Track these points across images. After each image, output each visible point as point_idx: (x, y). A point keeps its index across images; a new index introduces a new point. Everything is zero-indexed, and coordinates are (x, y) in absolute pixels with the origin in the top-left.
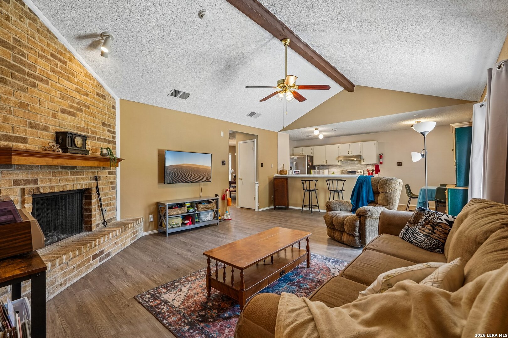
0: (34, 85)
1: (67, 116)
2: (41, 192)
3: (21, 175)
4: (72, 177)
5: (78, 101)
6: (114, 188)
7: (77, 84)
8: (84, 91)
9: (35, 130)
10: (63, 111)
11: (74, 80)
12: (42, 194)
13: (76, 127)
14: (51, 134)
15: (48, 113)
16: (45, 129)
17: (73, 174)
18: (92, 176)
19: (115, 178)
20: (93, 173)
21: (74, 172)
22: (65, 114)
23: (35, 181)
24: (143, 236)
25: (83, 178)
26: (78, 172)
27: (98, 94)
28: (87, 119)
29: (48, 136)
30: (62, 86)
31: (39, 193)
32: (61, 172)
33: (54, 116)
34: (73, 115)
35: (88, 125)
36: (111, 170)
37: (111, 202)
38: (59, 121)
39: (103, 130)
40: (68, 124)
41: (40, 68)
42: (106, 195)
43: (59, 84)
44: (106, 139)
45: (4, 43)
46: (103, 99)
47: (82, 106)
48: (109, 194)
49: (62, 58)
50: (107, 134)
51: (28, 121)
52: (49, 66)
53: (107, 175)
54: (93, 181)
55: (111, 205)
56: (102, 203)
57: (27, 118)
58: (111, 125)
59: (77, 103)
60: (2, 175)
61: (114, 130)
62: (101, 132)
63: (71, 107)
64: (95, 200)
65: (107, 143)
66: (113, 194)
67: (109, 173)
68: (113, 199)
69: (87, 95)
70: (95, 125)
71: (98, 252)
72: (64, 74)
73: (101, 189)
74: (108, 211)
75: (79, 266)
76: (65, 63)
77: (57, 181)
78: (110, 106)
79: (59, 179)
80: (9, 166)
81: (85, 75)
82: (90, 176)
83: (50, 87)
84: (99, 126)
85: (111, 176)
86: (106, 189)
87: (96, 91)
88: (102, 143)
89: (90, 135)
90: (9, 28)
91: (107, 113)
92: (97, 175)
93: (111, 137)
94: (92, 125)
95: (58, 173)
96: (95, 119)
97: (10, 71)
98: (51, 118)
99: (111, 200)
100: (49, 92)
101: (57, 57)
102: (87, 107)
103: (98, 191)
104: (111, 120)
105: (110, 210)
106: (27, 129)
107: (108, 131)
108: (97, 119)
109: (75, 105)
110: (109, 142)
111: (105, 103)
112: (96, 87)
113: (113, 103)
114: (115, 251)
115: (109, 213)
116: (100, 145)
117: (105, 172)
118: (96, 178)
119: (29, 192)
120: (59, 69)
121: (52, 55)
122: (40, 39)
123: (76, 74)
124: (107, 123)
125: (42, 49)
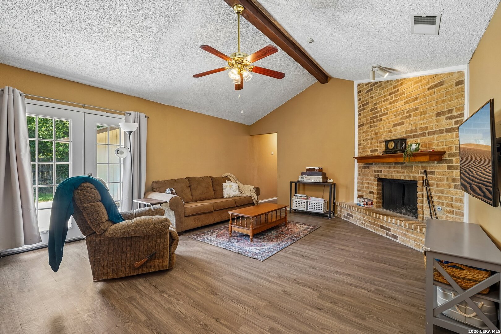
0: (381, 120)
1: (398, 127)
2: (380, 177)
3: (376, 168)
4: (402, 170)
5: (408, 110)
6: (459, 187)
7: (407, 97)
8: (413, 99)
9: (380, 144)
11: (404, 97)
13: (405, 132)
15: (386, 132)
17: (403, 168)
18: (422, 170)
20: (423, 167)
23: (381, 171)
25: (412, 171)
26: (407, 166)
27: (429, 89)
28: (415, 120)
33: (390, 131)
34: (402, 124)
35: (416, 125)
36: (454, 164)
37: (454, 203)
38: (392, 134)
39: (437, 121)
40: (398, 133)
41: (384, 108)
42: (442, 192)
43: (394, 108)
44: (444, 129)
45: (371, 110)
46: (437, 88)
47: (412, 112)
48: (449, 192)
49: (396, 89)
50: (444, 123)
51: (378, 140)
52: (388, 102)
53: (446, 170)
54: (422, 175)
55: (452, 207)
56: (435, 200)
57: (378, 139)
58: (454, 108)
59: (407, 112)
60: (370, 167)
61: (461, 112)
62: (434, 125)
63: (401, 119)
64: (421, 193)
65: (445, 134)
66: (457, 194)
67: (449, 168)
68: (457, 200)
69: (416, 99)
70: (425, 121)
71: (385, 226)
72: (397, 99)
73: (433, 184)
74: (446, 212)
75: (372, 223)
76: (398, 90)
77: (392, 172)
78: (451, 87)
79: (393, 171)
80: (372, 164)
81: (415, 83)
82: (420, 170)
83: (388, 115)
84: (430, 120)
85: (454, 171)
86: (443, 185)
87: (427, 87)
88: (436, 136)
89: (418, 133)
90: (372, 101)
91: (446, 98)
92: (428, 170)
93: (453, 123)
94: (422, 123)
95: (392, 167)
96: (426, 116)
97: (373, 120)
98: (388, 134)
99: (452, 201)
100: (387, 118)
101: (392, 92)
102: (417, 109)
103: (426, 184)
104: (454, 102)
105: (450, 212)
106: (378, 144)
107: (447, 118)
108: (428, 114)
109: (405, 115)
110: (449, 131)
111: (442, 88)
112: (428, 82)
113: (459, 78)
114: (403, 241)
115: (449, 215)
116: (434, 139)
117: (443, 167)
118: (426, 173)
119: (376, 176)
120: (394, 99)
121: (390, 94)
122: (384, 92)
123: (406, 91)
124: (445, 110)
125: (385, 96)
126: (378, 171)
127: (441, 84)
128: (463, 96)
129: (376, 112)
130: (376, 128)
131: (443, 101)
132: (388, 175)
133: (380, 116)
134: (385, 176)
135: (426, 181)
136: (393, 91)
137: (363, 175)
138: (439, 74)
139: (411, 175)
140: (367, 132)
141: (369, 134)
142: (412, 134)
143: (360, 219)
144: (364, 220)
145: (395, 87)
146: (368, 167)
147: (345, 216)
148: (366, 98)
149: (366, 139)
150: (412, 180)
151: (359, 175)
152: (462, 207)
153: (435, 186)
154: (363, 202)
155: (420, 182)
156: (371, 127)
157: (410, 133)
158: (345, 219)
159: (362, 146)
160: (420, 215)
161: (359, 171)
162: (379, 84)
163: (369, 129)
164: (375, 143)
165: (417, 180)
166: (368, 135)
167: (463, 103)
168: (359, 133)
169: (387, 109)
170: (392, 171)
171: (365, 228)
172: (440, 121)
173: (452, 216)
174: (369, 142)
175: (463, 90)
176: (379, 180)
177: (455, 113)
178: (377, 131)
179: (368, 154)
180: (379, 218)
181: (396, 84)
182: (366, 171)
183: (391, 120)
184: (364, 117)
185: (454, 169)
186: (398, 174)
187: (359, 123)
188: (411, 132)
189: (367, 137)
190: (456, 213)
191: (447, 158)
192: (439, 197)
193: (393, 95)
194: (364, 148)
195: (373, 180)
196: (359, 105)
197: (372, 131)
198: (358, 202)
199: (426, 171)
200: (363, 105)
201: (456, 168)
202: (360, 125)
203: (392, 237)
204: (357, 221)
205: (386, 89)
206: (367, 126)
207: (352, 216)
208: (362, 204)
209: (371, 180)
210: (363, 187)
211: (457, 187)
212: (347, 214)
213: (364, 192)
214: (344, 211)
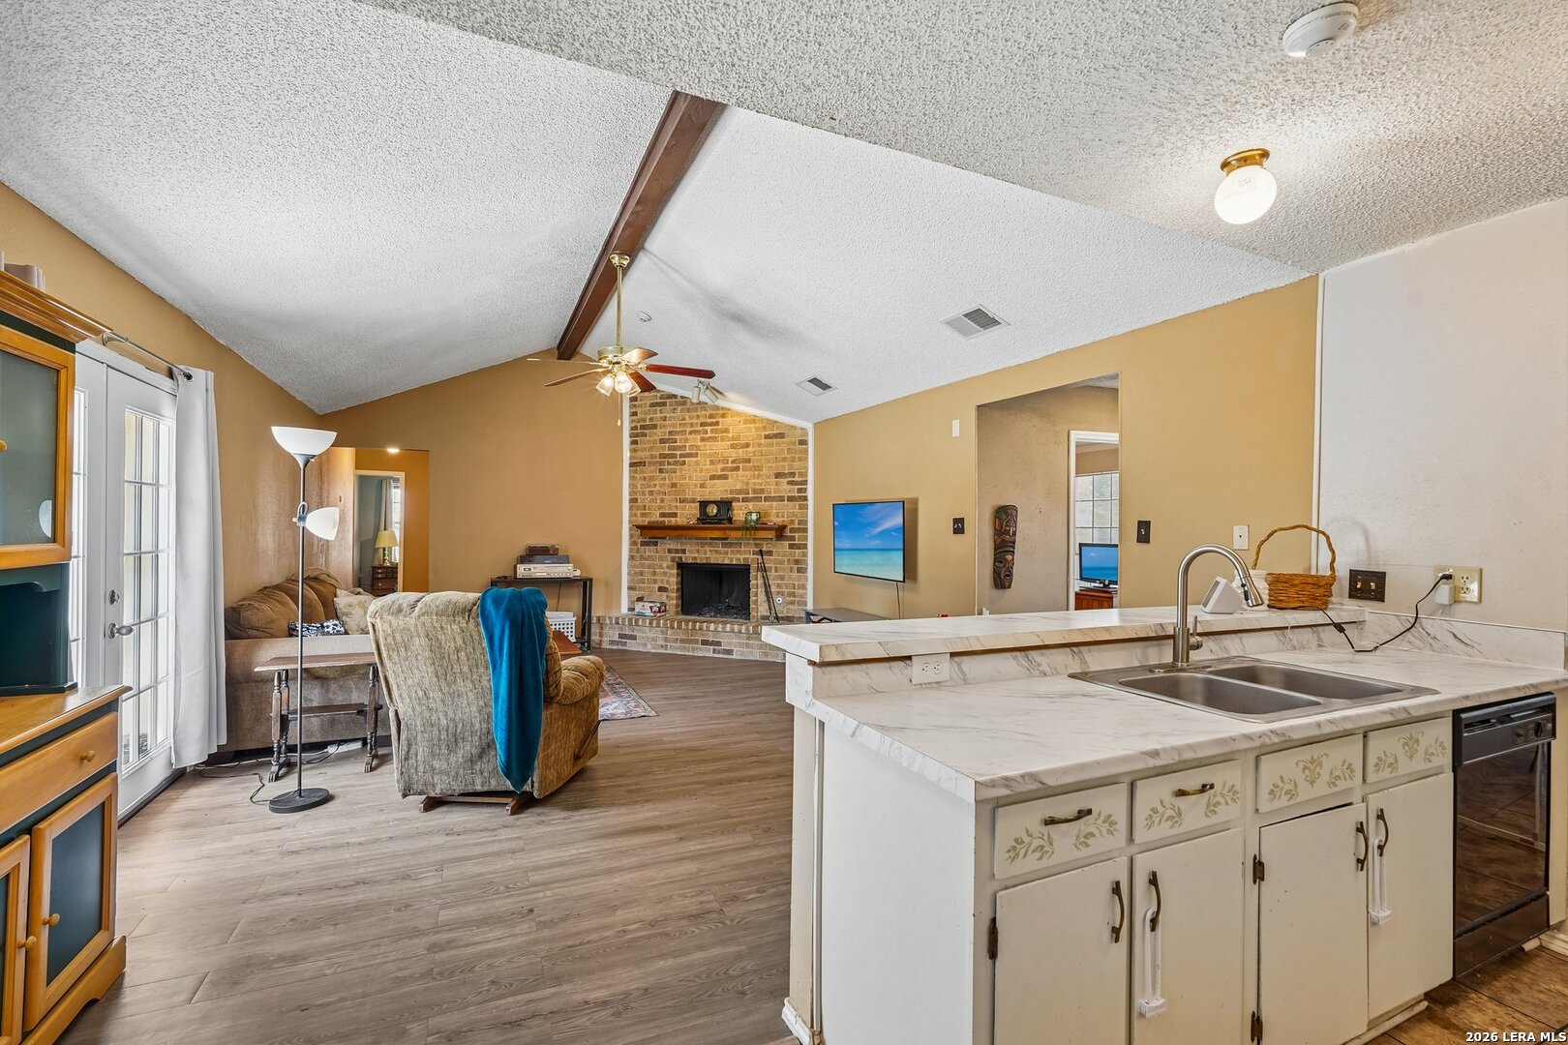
0: (684, 463)
1: (717, 481)
3: (672, 545)
4: (725, 549)
5: (734, 459)
6: (802, 570)
7: (733, 439)
8: (742, 444)
9: (683, 505)
10: (713, 478)
11: (728, 437)
14: (696, 505)
15: (696, 485)
17: (725, 545)
18: (754, 550)
19: (805, 555)
20: (757, 545)
22: (715, 480)
23: (684, 552)
25: (740, 551)
26: (733, 544)
27: (766, 437)
28: (746, 476)
29: (693, 508)
30: (713, 451)
31: (683, 562)
33: (702, 486)
34: (725, 477)
35: (747, 484)
36: (796, 542)
37: (796, 591)
38: (707, 490)
39: (777, 484)
40: (718, 491)
41: (690, 444)
42: (782, 578)
43: (709, 450)
44: (784, 497)
45: (662, 441)
46: (777, 440)
47: (740, 463)
48: (790, 578)
49: (714, 420)
50: (785, 488)
52: (699, 437)
53: (787, 550)
54: (755, 556)
55: (794, 596)
56: (774, 589)
58: (797, 471)
59: (733, 462)
60: (659, 545)
61: (804, 479)
62: (772, 488)
63: (723, 470)
64: (756, 582)
65: (786, 502)
66: (799, 579)
67: (791, 546)
68: (799, 587)
69: (748, 445)
70: (760, 481)
71: (711, 639)
72: (715, 437)
73: (771, 568)
74: (787, 603)
75: (682, 641)
76: (717, 423)
77: (706, 553)
78: (794, 444)
79: (708, 551)
80: (664, 538)
81: (746, 422)
82: (751, 550)
83: (699, 458)
84: (768, 480)
85: (796, 551)
86: (784, 570)
87: (763, 434)
88: (775, 504)
89: (750, 495)
90: (665, 426)
91: (788, 456)
92: (765, 549)
93: (796, 491)
94: (755, 482)
95: (706, 544)
96: (761, 473)
97: (666, 460)
98: (698, 489)
99: (794, 589)
100: (697, 464)
101: (707, 423)
102: (748, 461)
103: (764, 570)
104: (796, 464)
105: (792, 603)
106: (678, 504)
107: (789, 483)
108: (765, 472)
109: (729, 465)
110: (791, 499)
111: (783, 443)
112: (764, 427)
113: (802, 436)
114: (742, 654)
115: (791, 607)
116: (772, 507)
117: (783, 545)
118: (761, 552)
119: (673, 560)
120: (709, 435)
121: (702, 425)
122: (690, 417)
123: (731, 428)
124: (786, 471)
125: (692, 425)
126: (677, 551)
127: (781, 436)
128: (806, 459)
129: (674, 446)
130: (673, 475)
131: (784, 459)
132: (700, 558)
133: (681, 456)
134: (695, 558)
135: (762, 565)
136: (709, 421)
137: (642, 558)
138: (779, 423)
139: (742, 557)
140: (653, 480)
141: (658, 483)
142: (741, 497)
143: (654, 639)
144: (666, 640)
145: (711, 416)
146: (656, 544)
147: (612, 642)
149: (650, 491)
150: (743, 565)
151: (632, 558)
152: (806, 594)
153: (773, 570)
154: (651, 608)
155: (754, 566)
156: (661, 471)
157: (737, 494)
158: (615, 647)
159: (639, 504)
160: (753, 614)
161: (631, 551)
162: (679, 399)
163: (658, 474)
164: (669, 501)
165: (750, 564)
166: (655, 485)
167: (807, 468)
168: (632, 478)
169: (698, 448)
170: (706, 551)
171: (669, 652)
172: (780, 485)
173: (794, 608)
174: (656, 499)
175: (806, 451)
176: (682, 566)
177: (797, 479)
178: (674, 481)
179: (656, 520)
180: (701, 629)
181: (715, 413)
182: (649, 551)
183: (705, 468)
184: (644, 450)
185: (796, 549)
186: (717, 556)
187: (631, 458)
188: (739, 492)
189: (653, 489)
190: (799, 603)
191: (788, 535)
192: (778, 585)
193: (709, 428)
194: (644, 507)
195: (668, 567)
196: (634, 425)
197: (664, 479)
198: (637, 610)
199: (761, 551)
200: (643, 427)
201: (799, 547)
202: (635, 463)
203: (724, 654)
204: (646, 645)
205: (695, 414)
206: (652, 468)
207: (634, 638)
208: (648, 612)
209: (661, 567)
210: (643, 582)
211: (799, 570)
212: (621, 636)
213: (643, 589)
214: (611, 632)
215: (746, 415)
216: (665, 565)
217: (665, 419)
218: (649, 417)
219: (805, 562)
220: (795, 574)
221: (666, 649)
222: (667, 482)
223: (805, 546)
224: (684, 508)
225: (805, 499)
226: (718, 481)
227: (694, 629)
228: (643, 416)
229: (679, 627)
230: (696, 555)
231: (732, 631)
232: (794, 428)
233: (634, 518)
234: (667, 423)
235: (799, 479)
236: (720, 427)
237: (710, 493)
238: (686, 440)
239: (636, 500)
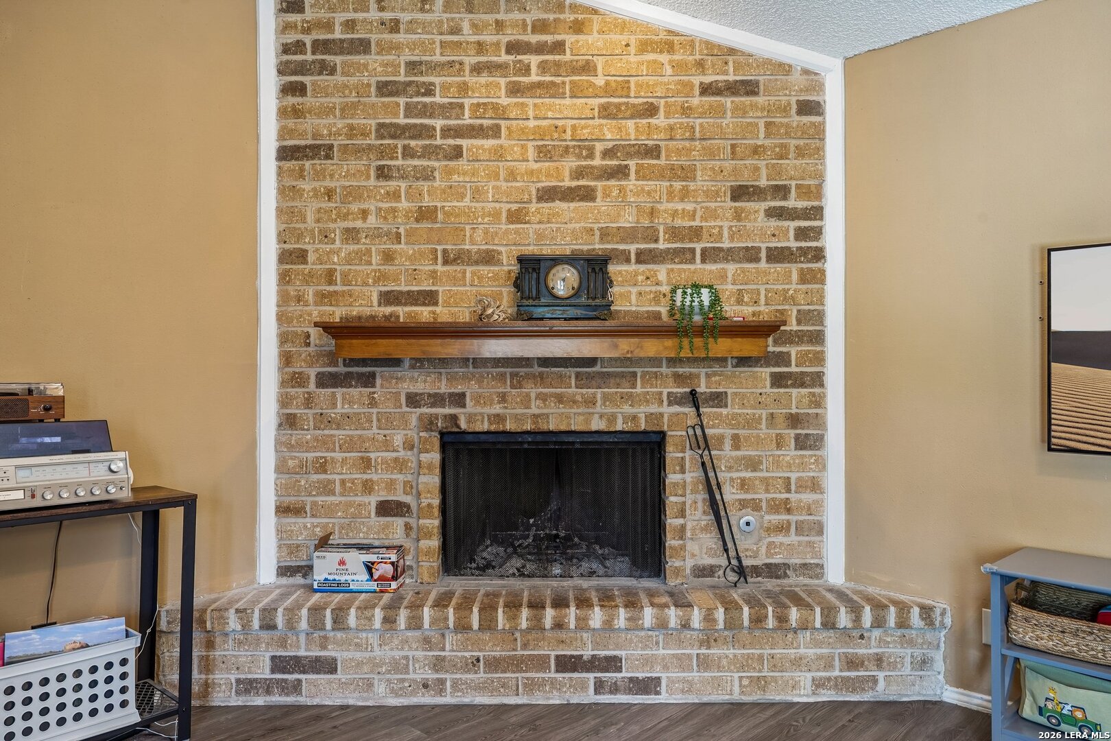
0: (457, 153)
1: (559, 205)
3: (422, 384)
4: (584, 391)
5: (610, 144)
6: (810, 442)
7: (607, 90)
8: (634, 105)
9: (459, 268)
10: (548, 195)
11: (592, 85)
12: (464, 433)
13: (597, 233)
14: (506, 268)
15: (496, 215)
16: (489, 258)
17: (586, 381)
18: (675, 390)
19: (818, 402)
20: (679, 380)
21: (591, 377)
22: (553, 200)
23: (459, 399)
24: (941, 702)
25: (631, 396)
26: (609, 375)
27: (706, 90)
28: (649, 193)
29: (496, 277)
30: (547, 121)
31: (457, 430)
32: (541, 375)
33: (516, 217)
34: (587, 195)
35: (653, 213)
36: (793, 369)
37: (793, 497)
38: (531, 228)
39: (738, 215)
41: (475, 101)
42: (754, 465)
43: (536, 118)
44: (759, 249)
45: (385, 89)
46: (736, 99)
47: (629, 156)
48: (777, 463)
49: (549, 38)
50: (761, 227)
51: (440, 248)
52: (503, 82)
53: (768, 390)
54: (676, 409)
55: (789, 511)
56: (730, 494)
57: (439, 243)
58: (793, 183)
59: (607, 153)
60: (378, 381)
61: (815, 203)
63: (579, 173)
64: (681, 477)
65: (763, 264)
66: (802, 466)
67: (778, 380)
68: (802, 486)
69: (651, 110)
70: (690, 207)
71: (587, 653)
72: (553, 83)
73: (721, 439)
74: (768, 529)
75: (494, 664)
76: (559, 47)
77: (526, 403)
78: (785, 110)
79: (533, 396)
80: (396, 362)
81: (644, 47)
82: (665, 392)
83: (503, 141)
84: (713, 205)
85: (794, 392)
86: (759, 442)
87: (696, 80)
88: (731, 268)
89: (662, 245)
90: (397, 47)
91: (768, 142)
92: (702, 388)
93: (792, 234)
94: (675, 210)
95: (528, 376)
96: (692, 186)
97: (400, 143)
98: (504, 227)
99: (789, 491)
100: (499, 155)
101: (528, 44)
102: (654, 152)
103: (702, 443)
104: (791, 163)
105: (782, 528)
106: (440, 268)
107: (772, 213)
108: (701, 182)
109: (597, 162)
110: (776, 256)
111: (753, 106)
112: (700, 65)
113: (807, 90)
114: (689, 687)
115: (779, 539)
116: (723, 276)
117: (755, 377)
118: (694, 399)
119: (428, 424)
120: (534, 77)
121: (512, 48)
122: (474, 26)
123: (600, 62)
124: (763, 182)
125: (480, 47)
126: (437, 400)
127: (750, 88)
128: (819, 152)
129: (425, 105)
130: (425, 186)
131: (756, 151)
132: (516, 418)
133: (447, 132)
134: (499, 418)
135: (699, 432)
136: (534, 39)
137: (323, 421)
138: (743, 54)
139: (642, 411)
140: (360, 198)
141: (373, 208)
142: (633, 248)
143: (399, 666)
144: (438, 664)
145: (542, 27)
146: (369, 380)
147: (247, 686)
148: (351, 15)
149: (347, 230)
150: (645, 432)
151: (288, 421)
152: (819, 504)
153: (728, 444)
154: (369, 567)
155: (675, 435)
156: (383, 173)
157: (623, 241)
158: (259, 701)
159: (312, 265)
160: (672, 563)
161: (284, 401)
163: (372, 181)
164: (411, 259)
165: (665, 428)
166: (364, 214)
167: (820, 176)
168: (286, 192)
169: (500, 113)
170: (528, 395)
171: (448, 699)
172: (746, 217)
173: (786, 540)
174: (369, 251)
175: (819, 133)
177: (793, 202)
178: (427, 202)
179: (367, 311)
180: (559, 625)
181: (551, 17)
182: (347, 400)
183: (522, 167)
184: (329, 111)
185: (793, 386)
186: (562, 409)
187: (283, 133)
188: (630, 235)
189: (359, 224)
190: (800, 529)
191: (771, 349)
192: (744, 485)
193: (534, 60)
194: (330, 277)
195: (409, 446)
196: (291, 38)
197: (395, 196)
198: (319, 575)
199: (693, 393)
200: (321, 46)
201: (799, 381)
202: (296, 149)
203: (630, 691)
204: (370, 685)
205: (490, 18)
206: (354, 164)
207: (329, 666)
208: (359, 579)
209: (387, 445)
210: (327, 489)
211: (802, 443)
212: (279, 664)
213: (330, 511)
214: (243, 655)
215: (646, 27)
216: (398, 439)
217: (395, 27)
218: (340, 17)
219: (819, 421)
220: (790, 453)
221: (441, 692)
222: (404, 204)
223: (818, 380)
224: (460, 280)
225: (819, 255)
226: (564, 205)
227: (537, 625)
228: (323, 15)
229: (488, 624)
230: (497, 409)
231: (662, 625)
232: (784, 68)
233: (294, 309)
234: (401, 37)
235: (801, 204)
236: (568, 57)
237: (540, 236)
238: (464, 89)
239: (302, 256)
